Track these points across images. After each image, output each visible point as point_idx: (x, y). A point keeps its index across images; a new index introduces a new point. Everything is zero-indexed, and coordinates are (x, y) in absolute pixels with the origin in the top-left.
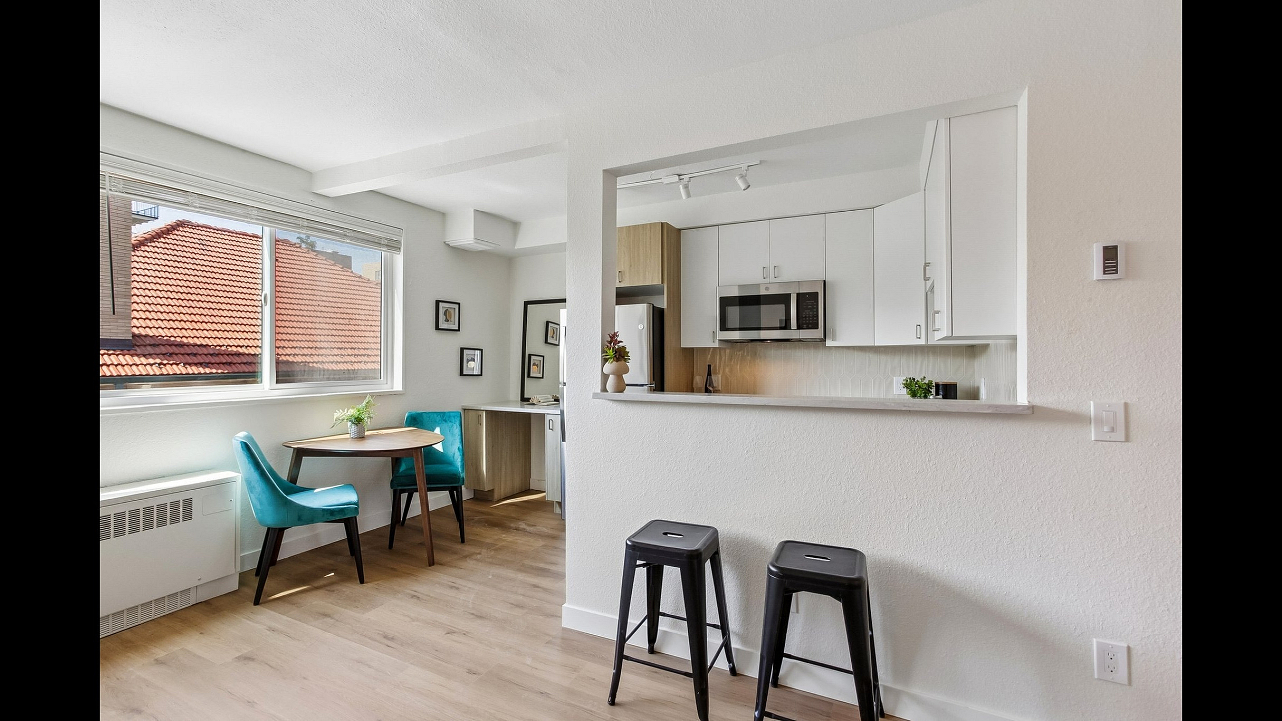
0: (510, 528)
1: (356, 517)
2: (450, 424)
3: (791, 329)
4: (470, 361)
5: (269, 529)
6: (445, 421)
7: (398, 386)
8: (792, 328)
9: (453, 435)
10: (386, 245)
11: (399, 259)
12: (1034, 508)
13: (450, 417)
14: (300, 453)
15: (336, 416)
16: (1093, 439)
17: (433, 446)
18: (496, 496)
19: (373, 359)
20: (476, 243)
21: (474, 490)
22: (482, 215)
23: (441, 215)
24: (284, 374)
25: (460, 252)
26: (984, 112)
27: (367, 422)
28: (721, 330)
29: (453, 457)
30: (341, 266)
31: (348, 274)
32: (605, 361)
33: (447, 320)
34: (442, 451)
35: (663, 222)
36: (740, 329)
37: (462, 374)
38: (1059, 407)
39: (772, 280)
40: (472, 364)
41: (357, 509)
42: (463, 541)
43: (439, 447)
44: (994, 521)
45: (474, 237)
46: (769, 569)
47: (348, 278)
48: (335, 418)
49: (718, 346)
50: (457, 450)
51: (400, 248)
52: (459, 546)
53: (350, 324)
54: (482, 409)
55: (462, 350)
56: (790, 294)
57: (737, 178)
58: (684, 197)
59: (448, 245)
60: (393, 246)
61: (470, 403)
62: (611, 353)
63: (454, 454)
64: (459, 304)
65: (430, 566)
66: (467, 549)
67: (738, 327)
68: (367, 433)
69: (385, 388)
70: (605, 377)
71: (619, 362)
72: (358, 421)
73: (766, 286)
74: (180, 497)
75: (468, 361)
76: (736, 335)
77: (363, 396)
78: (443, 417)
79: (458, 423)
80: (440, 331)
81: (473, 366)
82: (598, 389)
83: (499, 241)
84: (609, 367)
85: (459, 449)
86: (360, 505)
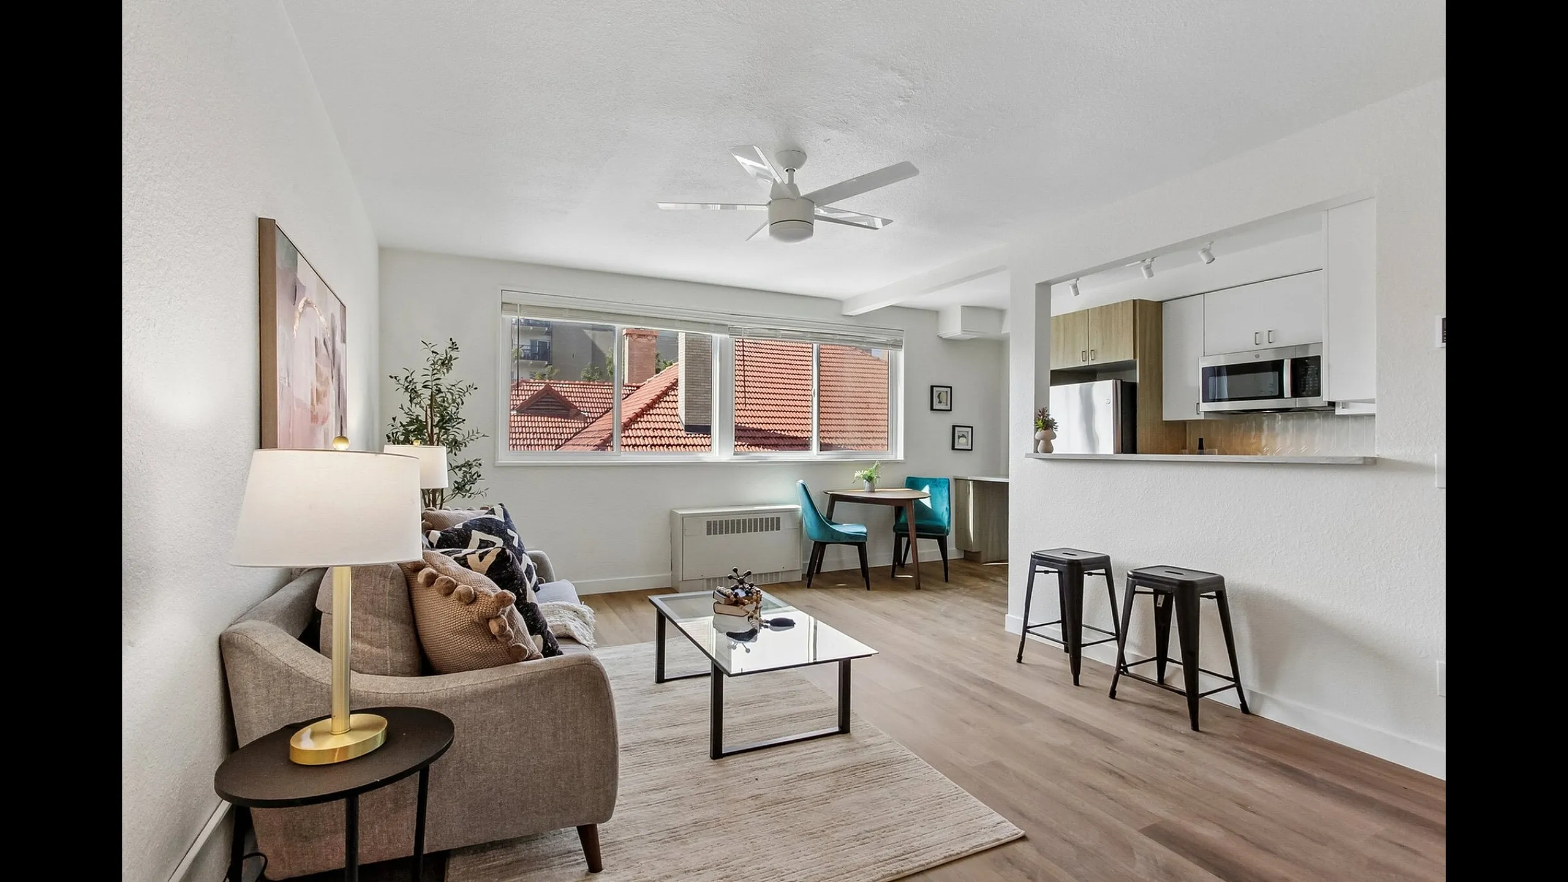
0: (989, 579)
1: (865, 543)
2: (940, 489)
3: (1283, 398)
4: (961, 437)
5: (815, 542)
6: (937, 486)
7: (900, 456)
8: (1285, 397)
9: (942, 497)
10: (892, 345)
11: (901, 354)
12: (1383, 546)
13: (940, 482)
14: (835, 498)
15: (856, 475)
16: (1436, 486)
17: (920, 500)
18: (983, 559)
19: (881, 435)
20: (963, 334)
21: (965, 551)
22: (969, 310)
23: (934, 314)
24: (824, 447)
25: (952, 343)
26: (1350, 204)
27: (877, 482)
28: (1203, 402)
29: (942, 516)
30: (861, 351)
31: (868, 357)
32: (1037, 430)
33: (940, 402)
34: (931, 507)
35: (1135, 299)
36: (1230, 400)
37: (953, 448)
38: (1407, 459)
39: (1266, 345)
40: (963, 440)
41: (866, 538)
42: (947, 580)
43: (927, 502)
44: (1347, 558)
45: (962, 328)
46: (1128, 574)
47: (867, 362)
48: (855, 476)
49: (1203, 418)
50: (945, 510)
51: (902, 346)
52: (944, 583)
53: (869, 408)
54: (969, 479)
55: (954, 427)
56: (1283, 361)
57: (1199, 253)
58: (1146, 277)
59: (941, 337)
60: (897, 345)
61: (961, 475)
62: (1040, 423)
63: (943, 513)
64: (951, 387)
65: (917, 589)
66: (949, 585)
67: (1227, 397)
68: (876, 490)
69: (891, 458)
70: (1037, 442)
71: (1047, 431)
72: (870, 479)
73: (1257, 353)
74: (775, 516)
75: (959, 437)
76: (1226, 406)
77: (873, 462)
78: (934, 483)
79: (946, 488)
80: (935, 412)
81: (962, 443)
82: (1032, 451)
83: (986, 329)
84: (1040, 433)
85: (946, 509)
86: (868, 534)
